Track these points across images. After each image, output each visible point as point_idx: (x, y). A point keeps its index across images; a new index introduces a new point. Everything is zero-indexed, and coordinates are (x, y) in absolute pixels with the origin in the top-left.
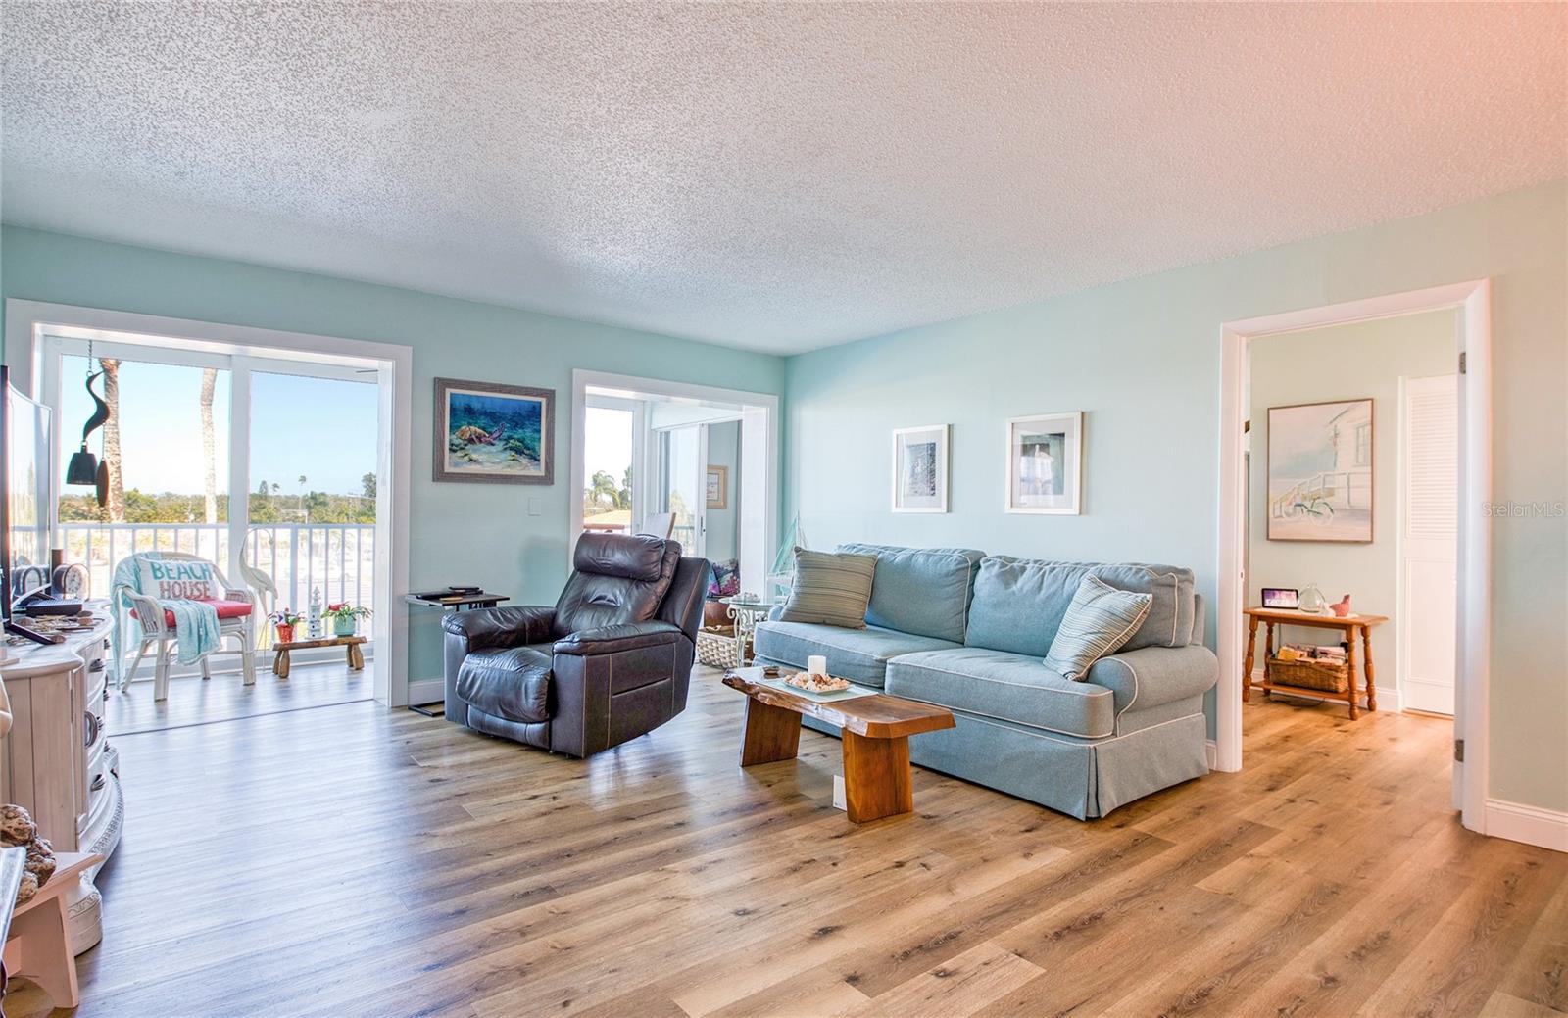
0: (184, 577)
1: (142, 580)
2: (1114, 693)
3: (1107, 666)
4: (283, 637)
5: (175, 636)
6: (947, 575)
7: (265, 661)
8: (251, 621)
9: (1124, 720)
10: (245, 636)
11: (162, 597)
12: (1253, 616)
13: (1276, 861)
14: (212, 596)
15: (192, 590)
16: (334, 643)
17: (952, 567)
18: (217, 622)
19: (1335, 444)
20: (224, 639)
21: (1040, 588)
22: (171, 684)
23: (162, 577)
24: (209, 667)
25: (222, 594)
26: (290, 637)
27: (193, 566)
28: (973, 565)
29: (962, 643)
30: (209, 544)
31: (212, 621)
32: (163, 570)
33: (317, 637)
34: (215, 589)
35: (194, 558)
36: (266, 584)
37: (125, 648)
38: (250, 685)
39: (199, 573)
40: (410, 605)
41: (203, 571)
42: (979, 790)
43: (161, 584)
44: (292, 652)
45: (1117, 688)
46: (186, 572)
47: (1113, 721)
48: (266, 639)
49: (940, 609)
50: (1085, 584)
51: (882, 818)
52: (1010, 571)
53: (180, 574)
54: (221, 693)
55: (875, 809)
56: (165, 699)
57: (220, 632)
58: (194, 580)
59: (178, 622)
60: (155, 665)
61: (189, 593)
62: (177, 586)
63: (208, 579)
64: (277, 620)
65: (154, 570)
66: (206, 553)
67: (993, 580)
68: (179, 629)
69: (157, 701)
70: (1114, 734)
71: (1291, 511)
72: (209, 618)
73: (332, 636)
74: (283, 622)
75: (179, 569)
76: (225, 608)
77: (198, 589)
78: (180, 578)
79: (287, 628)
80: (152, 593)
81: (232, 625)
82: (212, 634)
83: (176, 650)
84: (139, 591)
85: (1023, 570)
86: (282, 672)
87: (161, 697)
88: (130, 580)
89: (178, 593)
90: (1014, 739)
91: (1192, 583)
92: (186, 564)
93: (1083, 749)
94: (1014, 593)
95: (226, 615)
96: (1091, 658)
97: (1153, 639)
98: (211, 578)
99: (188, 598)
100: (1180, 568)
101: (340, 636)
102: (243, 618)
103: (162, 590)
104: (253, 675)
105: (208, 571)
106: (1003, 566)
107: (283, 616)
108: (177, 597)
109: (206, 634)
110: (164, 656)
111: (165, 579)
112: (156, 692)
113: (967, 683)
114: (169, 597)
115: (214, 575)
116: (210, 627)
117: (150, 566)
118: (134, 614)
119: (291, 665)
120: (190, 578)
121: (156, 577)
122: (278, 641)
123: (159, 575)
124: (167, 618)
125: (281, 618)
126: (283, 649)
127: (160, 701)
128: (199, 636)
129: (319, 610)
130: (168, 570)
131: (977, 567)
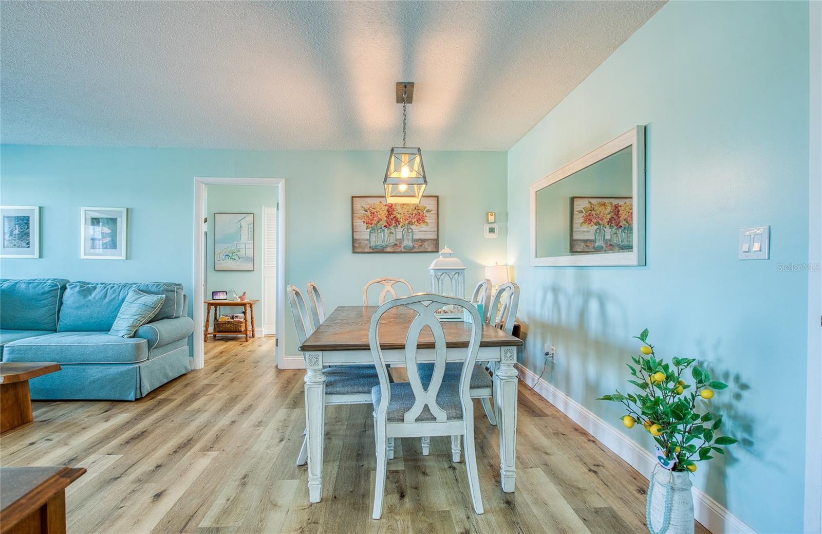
2: (148, 341)
3: (143, 330)
6: (43, 294)
9: (153, 352)
12: (208, 304)
13: (217, 394)
17: (47, 289)
19: (240, 231)
21: (105, 297)
28: (61, 287)
29: (55, 331)
42: (73, 402)
45: (149, 338)
47: (147, 353)
49: (39, 314)
50: (131, 293)
51: (12, 429)
52: (86, 289)
55: (7, 425)
67: (75, 295)
70: (148, 359)
71: (224, 258)
85: (95, 288)
90: (95, 373)
91: (182, 289)
93: (133, 368)
94: (90, 300)
96: (136, 327)
97: (165, 316)
100: (177, 283)
106: (81, 287)
131: (64, 288)
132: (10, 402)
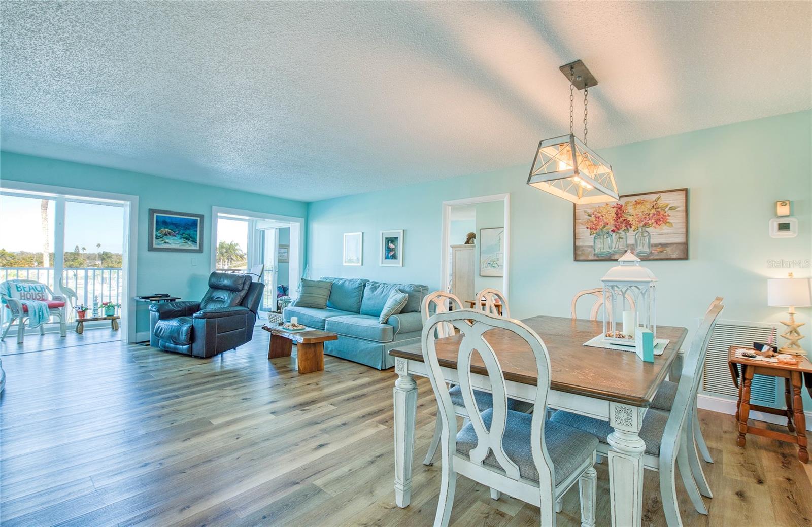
0: (32, 291)
1: (11, 292)
2: (393, 327)
3: (392, 318)
4: (80, 316)
5: (28, 316)
6: (355, 288)
7: (71, 327)
8: (65, 309)
9: (396, 337)
10: (62, 316)
11: (21, 299)
12: (472, 303)
14: (46, 299)
15: (36, 296)
16: (105, 319)
17: (357, 286)
18: (48, 310)
19: (499, 242)
20: (51, 317)
21: (382, 293)
22: (25, 338)
23: (21, 290)
24: (44, 330)
25: (50, 298)
26: (84, 316)
27: (37, 286)
28: (363, 285)
29: (359, 313)
30: (45, 277)
31: (46, 311)
32: (22, 287)
33: (96, 316)
34: (47, 296)
35: (37, 282)
36: (72, 294)
37: (3, 321)
38: (64, 337)
39: (39, 289)
40: (137, 301)
41: (41, 288)
43: (21, 294)
44: (84, 323)
45: (394, 325)
46: (33, 289)
47: (392, 336)
48: (71, 316)
49: (351, 302)
50: (394, 291)
51: (311, 372)
52: (375, 286)
53: (30, 289)
54: (50, 341)
55: (308, 369)
56: (22, 343)
57: (49, 313)
58: (37, 292)
59: (29, 310)
60: (17, 329)
61: (34, 297)
62: (29, 295)
63: (44, 292)
64: (77, 309)
65: (17, 288)
66: (43, 280)
67: (369, 290)
68: (30, 313)
69: (19, 343)
70: (393, 341)
72: (44, 308)
73: (104, 316)
74: (80, 310)
75: (29, 287)
76: (52, 304)
77: (39, 296)
78: (30, 291)
79: (82, 312)
80: (16, 297)
81: (55, 311)
82: (46, 315)
83: (28, 322)
84: (10, 296)
85: (379, 286)
86: (79, 331)
87: (20, 342)
88: (6, 292)
89: (29, 297)
90: (363, 345)
91: (428, 290)
92: (33, 285)
93: (381, 346)
94: (374, 295)
95: (52, 307)
96: (388, 316)
97: (413, 310)
98: (45, 291)
99: (34, 299)
100: (424, 285)
101: (108, 316)
102: (61, 308)
103: (21, 296)
104: (65, 332)
105: (43, 288)
106: (373, 285)
107: (80, 307)
108: (28, 299)
109: (43, 315)
110: (22, 326)
111: (23, 291)
112: (18, 340)
113: (349, 326)
114: (25, 299)
115: (46, 290)
116: (45, 312)
117: (15, 286)
118: (7, 307)
119: (84, 329)
120: (35, 291)
121: (18, 291)
122: (78, 318)
123: (19, 289)
124: (24, 308)
125: (79, 308)
126: (80, 322)
127: (20, 344)
128: (39, 316)
129: (97, 305)
130: (24, 288)
131: (365, 285)
132: (311, 356)
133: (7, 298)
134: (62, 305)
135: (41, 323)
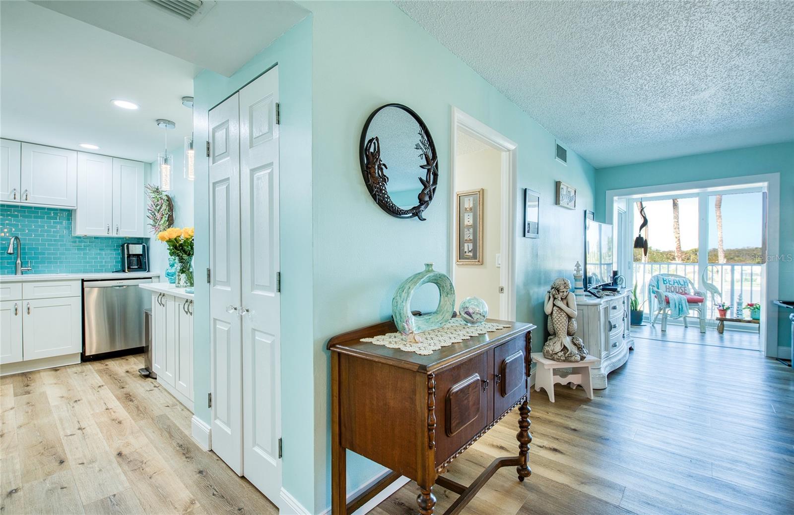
0: (676, 284)
1: (659, 284)
4: (721, 315)
5: (669, 307)
7: (711, 325)
8: (704, 305)
10: (702, 312)
11: (666, 291)
14: (688, 293)
15: (679, 290)
16: (749, 322)
18: (687, 304)
20: (691, 312)
22: (668, 326)
23: (667, 283)
24: (688, 323)
25: (692, 292)
26: (725, 315)
27: (680, 281)
30: (690, 272)
31: (685, 304)
32: (667, 281)
33: (740, 317)
34: (689, 289)
35: (685, 278)
36: (714, 291)
37: (654, 309)
38: (703, 333)
39: (682, 283)
40: (779, 307)
41: (685, 282)
43: (666, 286)
44: (725, 323)
46: (677, 282)
48: (712, 315)
53: (674, 283)
54: (693, 334)
56: (665, 331)
57: (688, 308)
58: (680, 286)
59: (670, 301)
60: (661, 317)
61: (677, 291)
62: (673, 288)
63: (686, 286)
64: (718, 307)
65: (664, 281)
66: (690, 276)
68: (671, 304)
69: (662, 331)
72: (683, 302)
73: (749, 319)
74: (721, 308)
75: (674, 281)
76: (691, 299)
77: (682, 290)
78: (674, 284)
79: (723, 311)
80: (662, 290)
81: (693, 305)
82: (685, 308)
83: (669, 313)
84: (658, 289)
86: (721, 331)
87: (664, 330)
88: (655, 283)
89: (673, 290)
92: (677, 279)
95: (692, 302)
98: (688, 286)
99: (677, 293)
101: (753, 319)
102: (700, 304)
103: (667, 289)
104: (704, 328)
105: (686, 282)
107: (721, 305)
108: (672, 292)
109: (682, 308)
110: (665, 315)
111: (668, 284)
112: (662, 328)
114: (669, 292)
115: (690, 285)
116: (684, 305)
117: (662, 279)
118: (656, 297)
119: (725, 329)
120: (678, 285)
121: (664, 283)
122: (719, 316)
123: (665, 282)
124: (666, 300)
125: (720, 306)
126: (722, 320)
127: (663, 331)
128: (679, 308)
129: (741, 305)
130: (669, 281)
133: (655, 289)
134: (701, 301)
135: (680, 315)
